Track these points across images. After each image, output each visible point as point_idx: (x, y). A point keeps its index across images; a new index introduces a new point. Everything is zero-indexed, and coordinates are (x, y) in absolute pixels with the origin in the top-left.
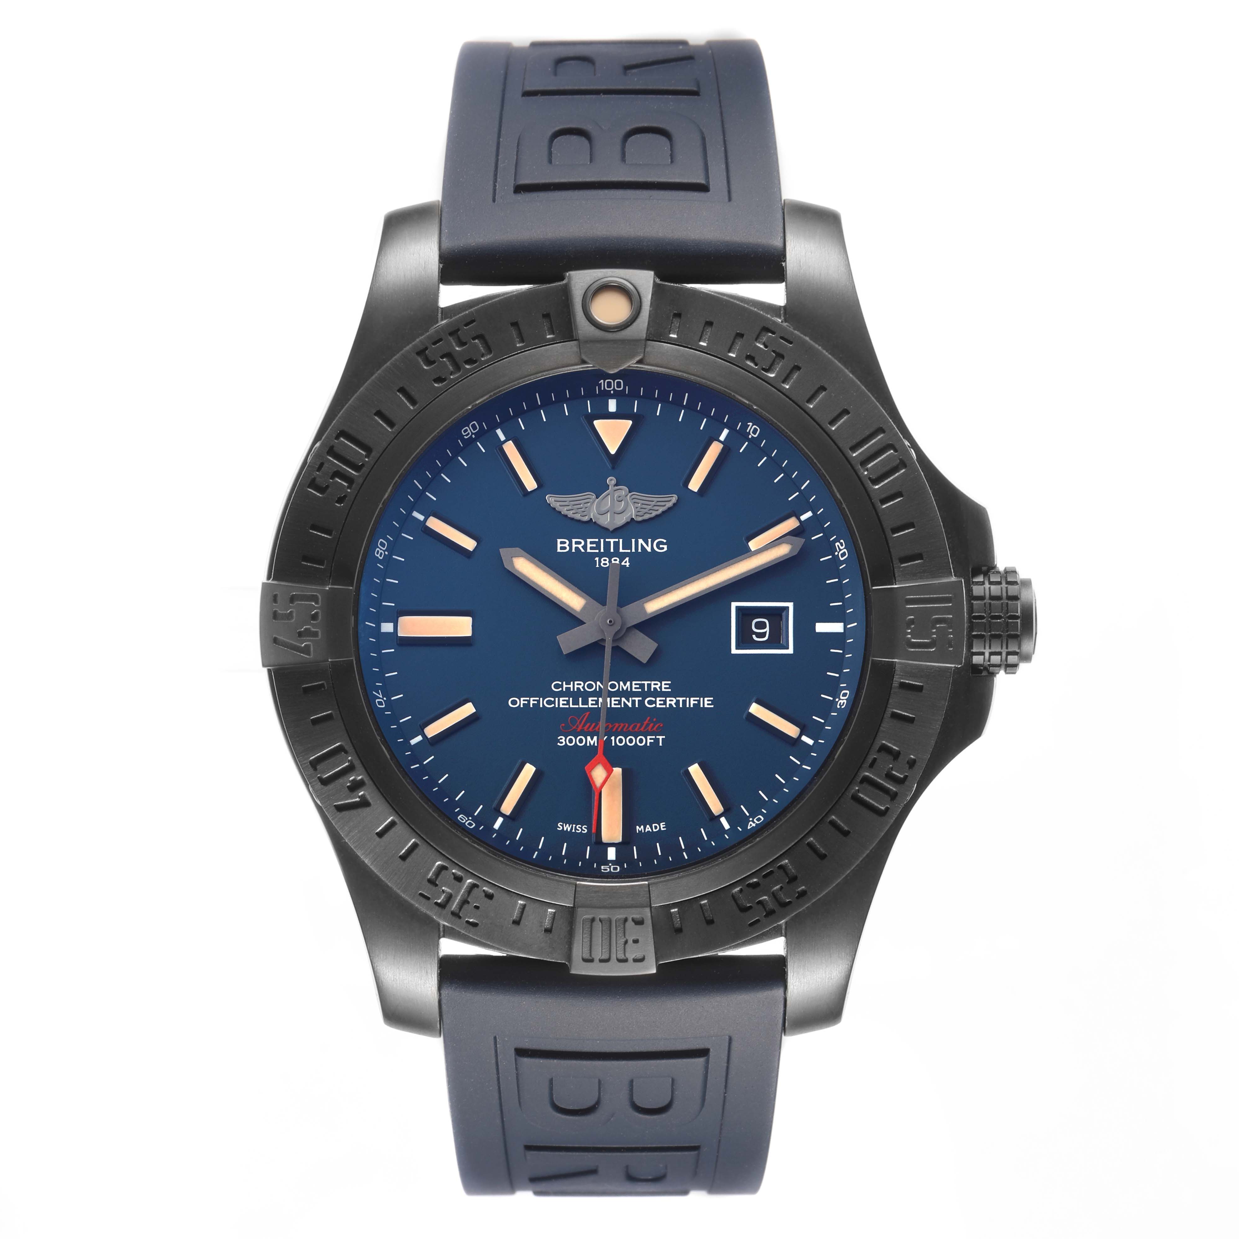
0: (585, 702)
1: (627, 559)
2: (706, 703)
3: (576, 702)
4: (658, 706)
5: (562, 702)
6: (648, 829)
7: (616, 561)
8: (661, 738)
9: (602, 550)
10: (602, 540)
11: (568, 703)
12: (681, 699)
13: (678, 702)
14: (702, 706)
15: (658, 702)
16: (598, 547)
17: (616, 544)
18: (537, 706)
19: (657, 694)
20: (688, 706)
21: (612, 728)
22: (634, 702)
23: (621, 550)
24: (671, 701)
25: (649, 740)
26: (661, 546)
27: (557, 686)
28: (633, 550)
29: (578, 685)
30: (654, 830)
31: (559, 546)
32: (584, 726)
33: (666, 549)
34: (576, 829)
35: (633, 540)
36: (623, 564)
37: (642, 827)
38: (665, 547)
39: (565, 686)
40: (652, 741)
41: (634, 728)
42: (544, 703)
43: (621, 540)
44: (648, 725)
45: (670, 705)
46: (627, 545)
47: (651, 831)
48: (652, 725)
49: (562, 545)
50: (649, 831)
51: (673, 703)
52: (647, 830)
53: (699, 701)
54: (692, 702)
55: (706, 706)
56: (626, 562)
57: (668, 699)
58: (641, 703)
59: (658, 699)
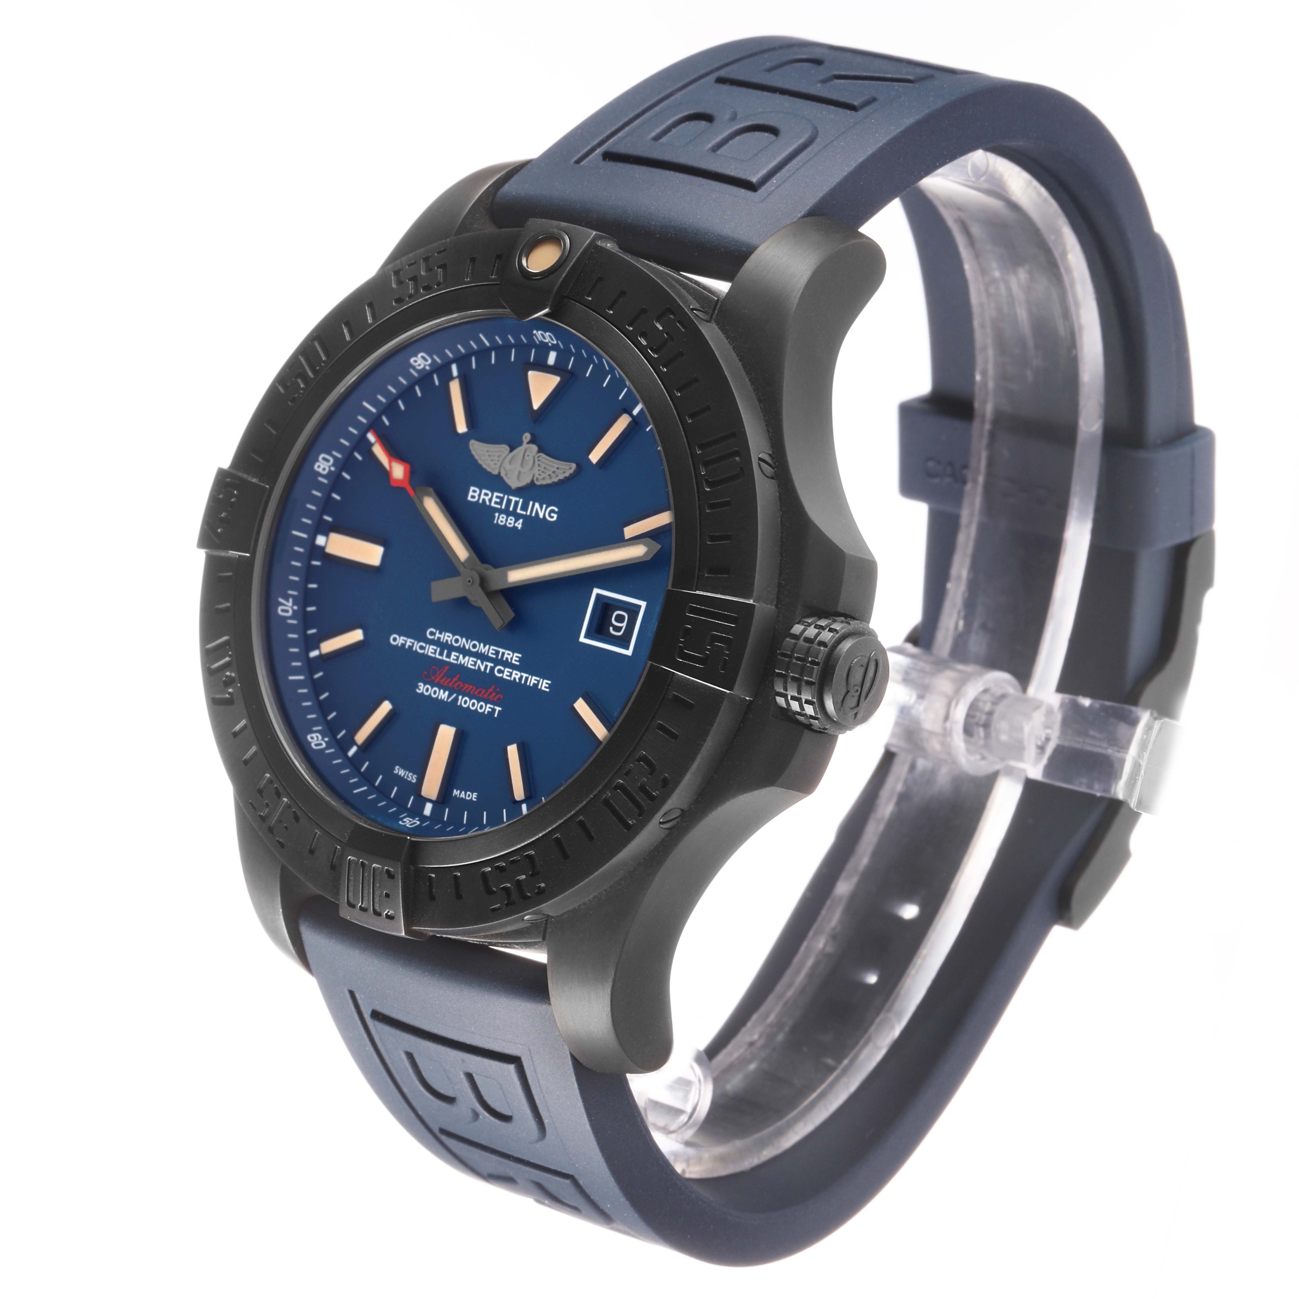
0: (449, 656)
1: (521, 521)
2: (544, 685)
3: (441, 654)
4: (505, 677)
5: (430, 650)
6: (463, 795)
7: (511, 520)
8: (498, 709)
9: (503, 507)
10: (506, 497)
11: (435, 653)
12: (525, 675)
13: (522, 677)
14: (539, 687)
15: (506, 673)
16: (500, 503)
17: (517, 503)
18: (411, 648)
19: (507, 664)
20: (528, 684)
21: (462, 688)
22: (486, 666)
23: (519, 511)
24: (516, 675)
25: (488, 708)
26: (552, 515)
27: (432, 634)
28: (528, 513)
29: (447, 637)
30: (467, 798)
31: (471, 493)
32: (441, 679)
33: (555, 519)
34: (408, 776)
35: (531, 503)
36: (516, 525)
37: (459, 791)
38: (555, 516)
39: (437, 635)
40: (490, 710)
41: (479, 693)
42: (417, 646)
43: (521, 500)
44: (491, 693)
45: (515, 679)
46: (524, 508)
47: (464, 798)
48: (494, 694)
49: (474, 494)
50: (462, 798)
51: (517, 677)
52: (461, 796)
53: (539, 681)
54: (533, 681)
55: (543, 688)
56: (519, 524)
57: (515, 672)
58: (492, 669)
59: (507, 669)
